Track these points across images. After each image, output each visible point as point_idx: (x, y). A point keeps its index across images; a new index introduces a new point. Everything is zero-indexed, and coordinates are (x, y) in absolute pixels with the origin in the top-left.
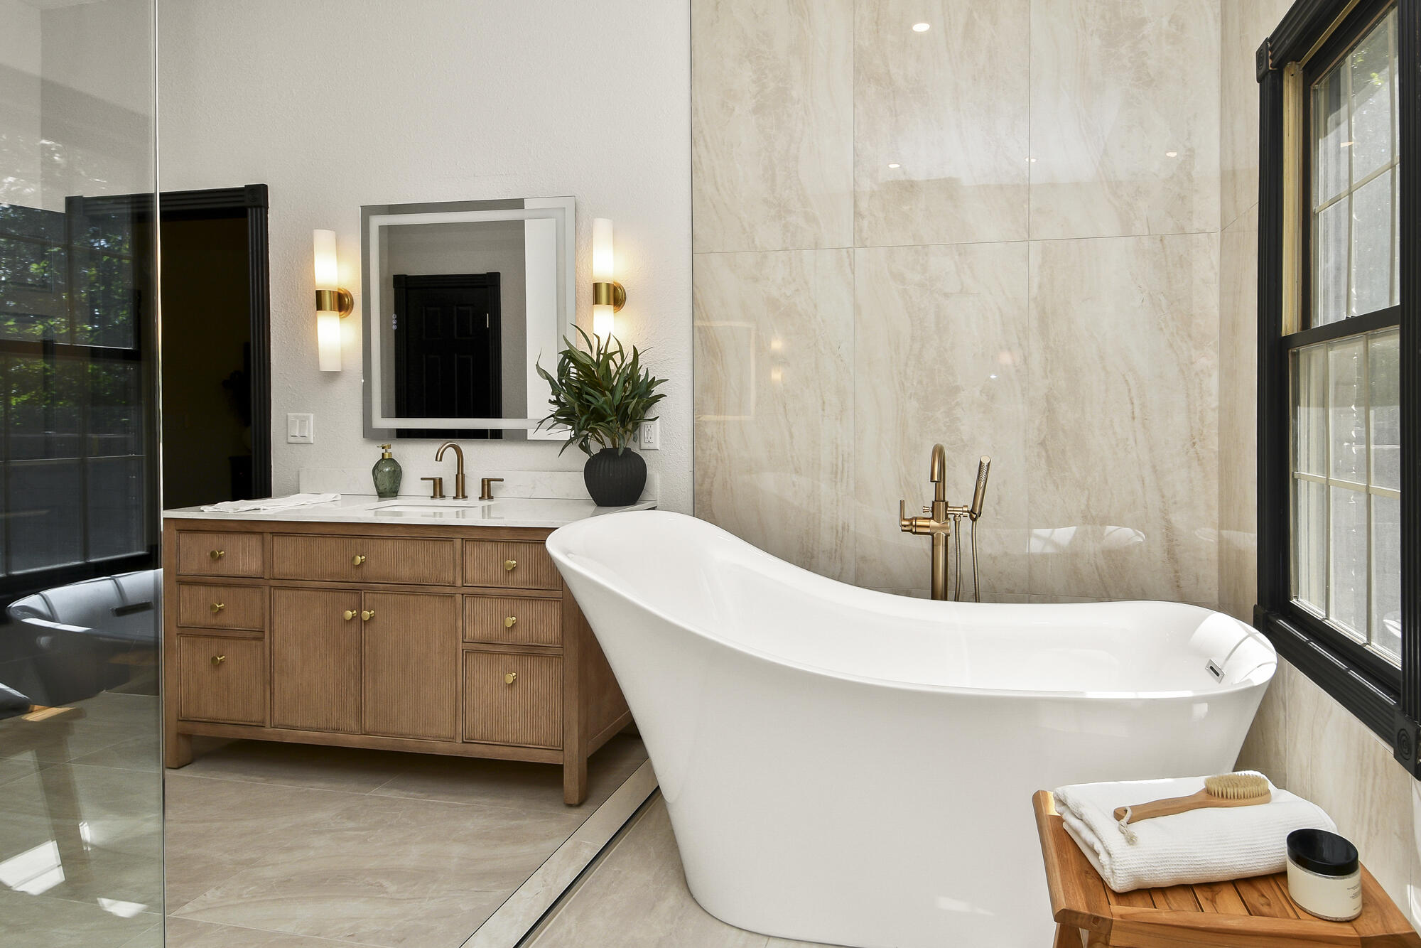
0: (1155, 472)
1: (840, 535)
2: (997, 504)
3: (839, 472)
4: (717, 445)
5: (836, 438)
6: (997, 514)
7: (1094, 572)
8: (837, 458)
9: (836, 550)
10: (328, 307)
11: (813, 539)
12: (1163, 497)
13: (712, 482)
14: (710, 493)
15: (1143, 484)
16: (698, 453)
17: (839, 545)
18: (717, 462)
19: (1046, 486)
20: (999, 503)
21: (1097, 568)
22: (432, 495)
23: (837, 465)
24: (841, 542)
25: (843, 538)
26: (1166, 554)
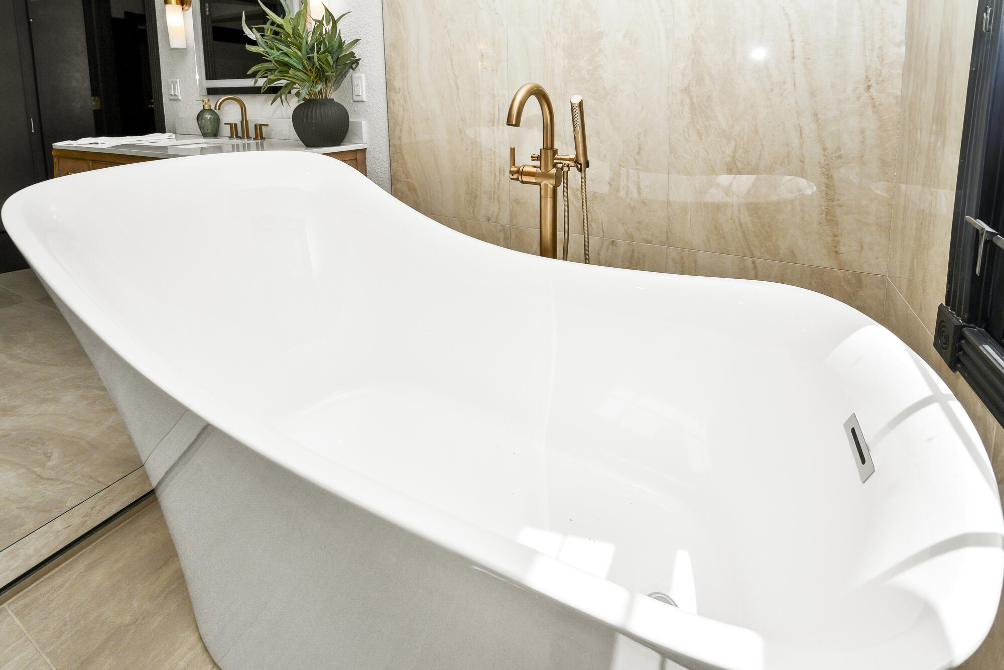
0: (817, 121)
1: (498, 179)
2: (637, 153)
3: (496, 120)
4: (403, 97)
5: (493, 89)
6: (637, 164)
7: (737, 229)
8: (494, 108)
9: (494, 192)
10: (173, 3)
11: (477, 181)
12: (825, 150)
13: (401, 129)
14: (400, 138)
15: (801, 134)
16: (391, 104)
17: (497, 187)
18: (404, 111)
19: (689, 136)
20: (639, 153)
21: (741, 225)
22: (230, 136)
23: (494, 115)
24: (499, 184)
25: (500, 181)
26: (824, 215)
